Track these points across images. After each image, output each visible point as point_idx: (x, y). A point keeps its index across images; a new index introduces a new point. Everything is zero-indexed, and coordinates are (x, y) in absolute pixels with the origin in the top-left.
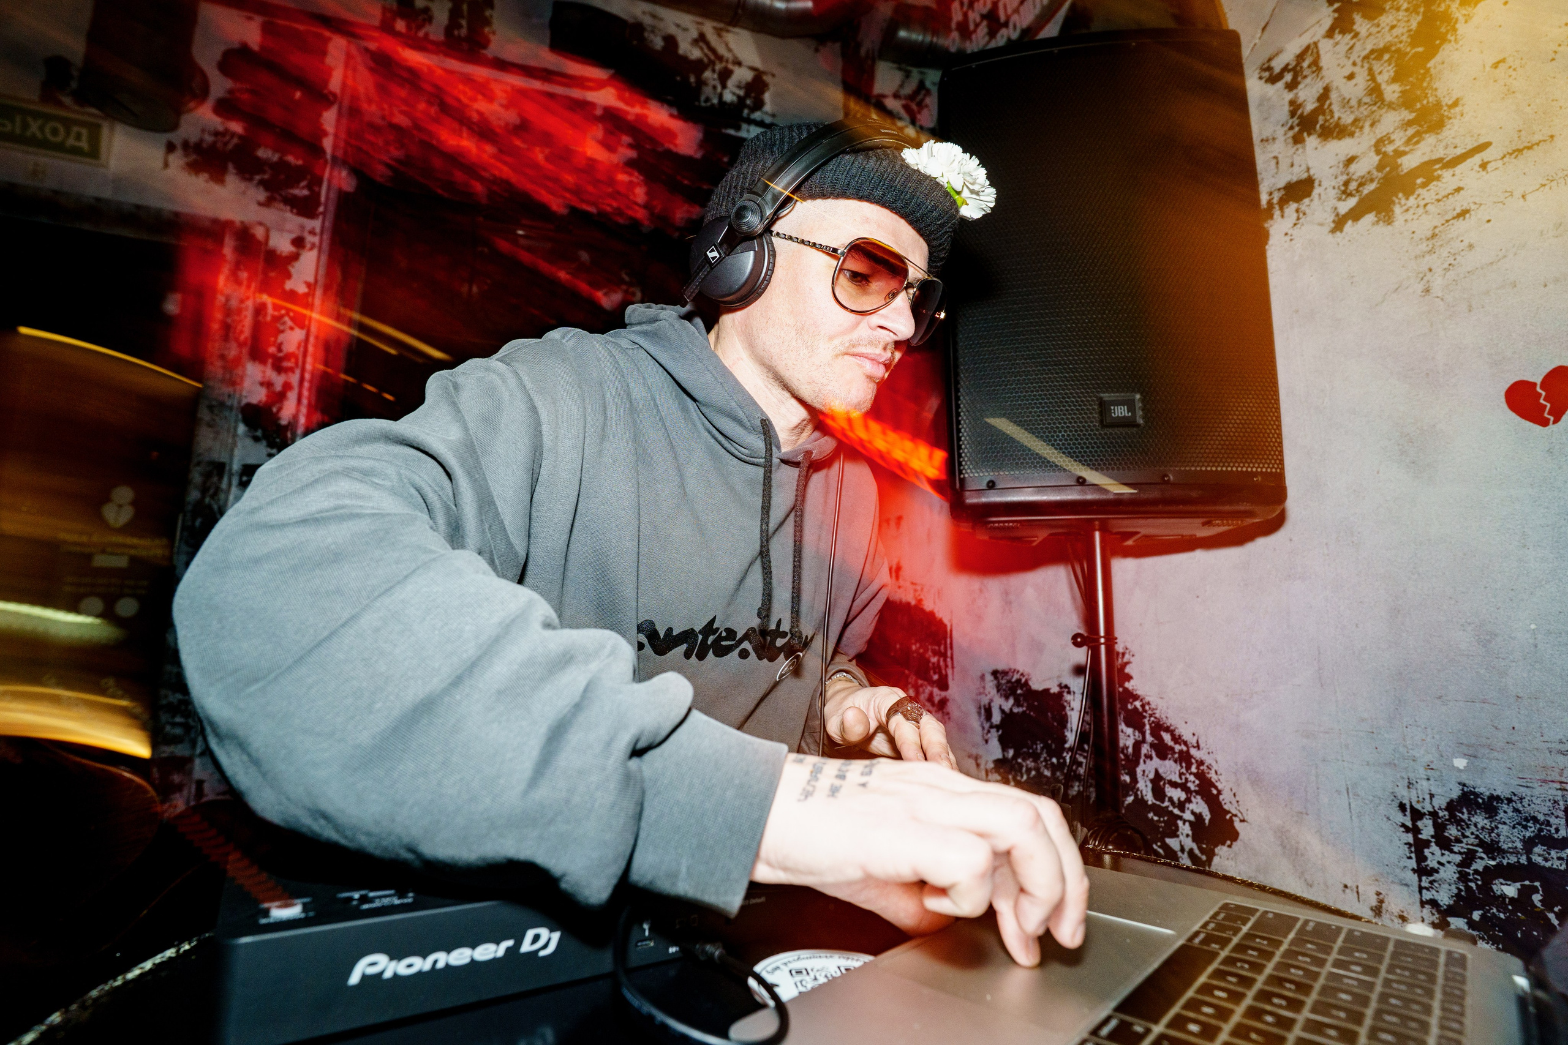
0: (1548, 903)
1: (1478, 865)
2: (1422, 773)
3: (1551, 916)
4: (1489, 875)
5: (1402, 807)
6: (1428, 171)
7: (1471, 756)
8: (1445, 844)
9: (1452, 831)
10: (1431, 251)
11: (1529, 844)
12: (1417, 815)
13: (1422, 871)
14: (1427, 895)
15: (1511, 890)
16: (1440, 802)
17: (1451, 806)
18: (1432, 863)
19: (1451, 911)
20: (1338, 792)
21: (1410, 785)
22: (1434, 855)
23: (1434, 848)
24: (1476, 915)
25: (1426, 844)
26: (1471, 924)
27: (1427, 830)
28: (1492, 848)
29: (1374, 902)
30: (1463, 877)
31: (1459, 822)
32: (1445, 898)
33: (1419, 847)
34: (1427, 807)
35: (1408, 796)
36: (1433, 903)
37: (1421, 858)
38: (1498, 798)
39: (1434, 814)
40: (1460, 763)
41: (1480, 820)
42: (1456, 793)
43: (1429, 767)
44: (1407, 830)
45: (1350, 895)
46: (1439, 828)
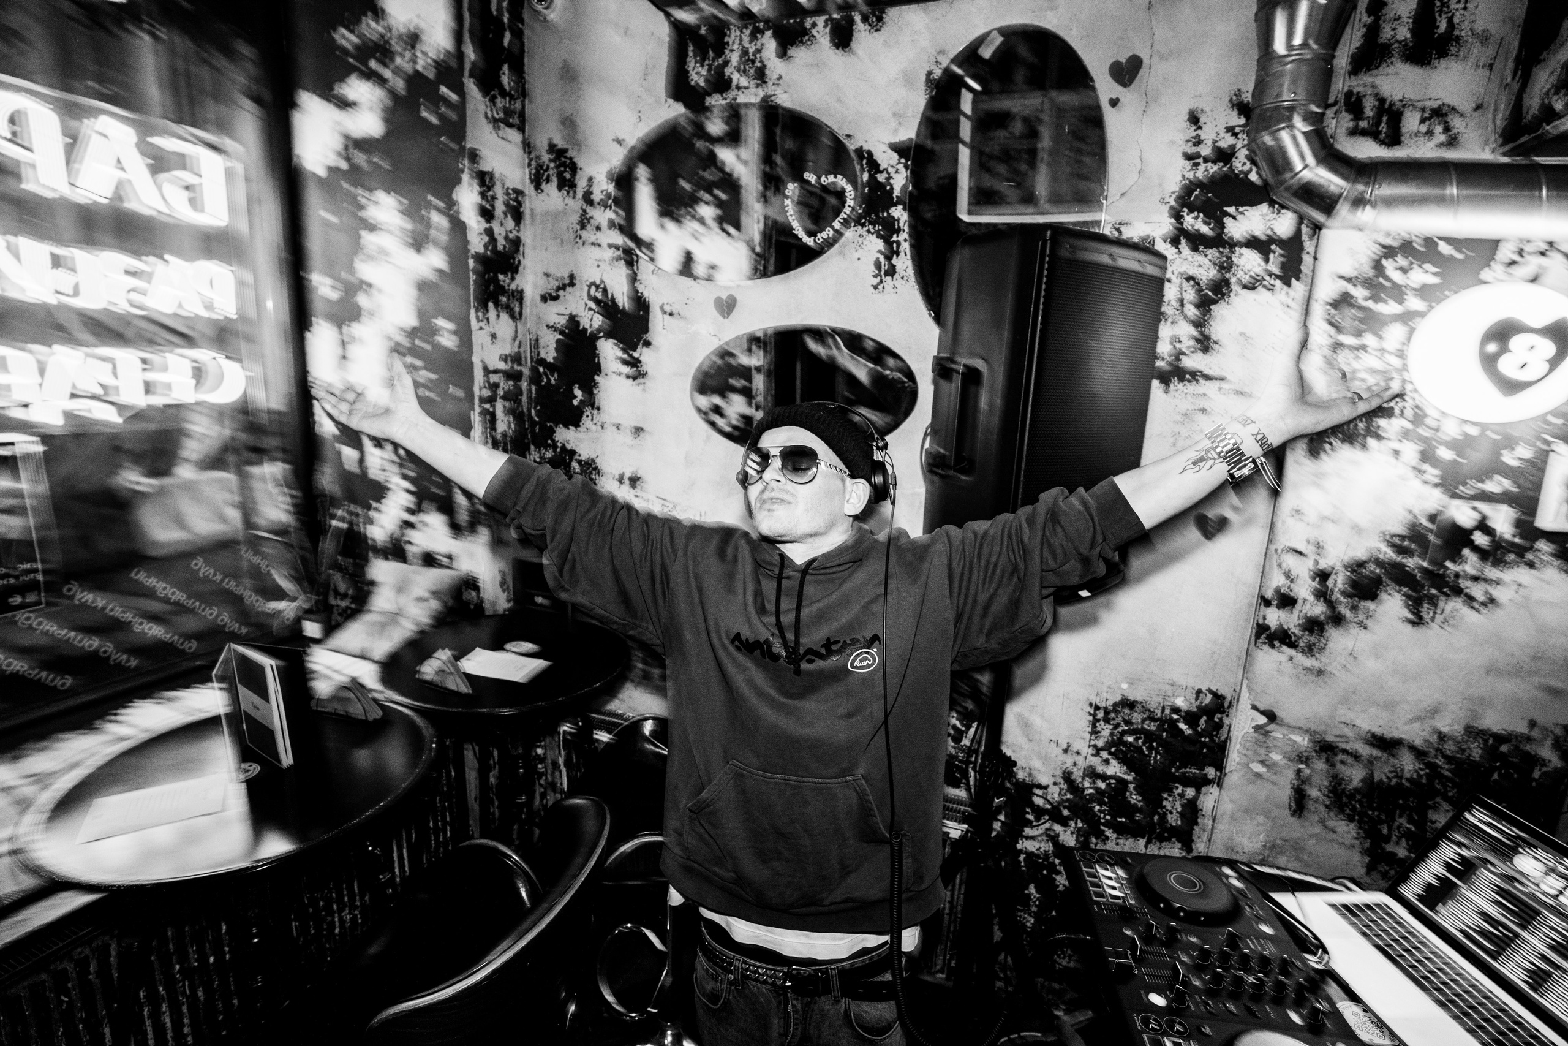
0: (1144, 743)
1: (1120, 729)
2: (1105, 689)
3: (1144, 748)
4: (1124, 733)
5: (1091, 705)
6: (1195, 376)
7: (1131, 683)
8: (1107, 720)
9: (1113, 715)
10: (1182, 423)
11: (1144, 721)
12: (1097, 708)
13: (1095, 732)
14: (1092, 743)
15: (1130, 739)
16: (1110, 703)
17: (1115, 705)
18: (1099, 729)
19: (1102, 749)
20: (1058, 696)
21: (1098, 694)
22: (1101, 725)
23: (1102, 723)
24: (1113, 750)
25: (1099, 721)
26: (1110, 753)
27: (1100, 715)
28: (1128, 722)
29: (1065, 747)
30: (1112, 734)
31: (1117, 712)
32: (1100, 743)
33: (1095, 722)
34: (1104, 705)
35: (1096, 700)
36: (1095, 746)
37: (1094, 726)
38: (1137, 702)
39: (1105, 708)
40: (1125, 686)
41: (1126, 711)
42: (1118, 698)
43: (1109, 687)
44: (1090, 714)
45: (1053, 745)
46: (1107, 712)
